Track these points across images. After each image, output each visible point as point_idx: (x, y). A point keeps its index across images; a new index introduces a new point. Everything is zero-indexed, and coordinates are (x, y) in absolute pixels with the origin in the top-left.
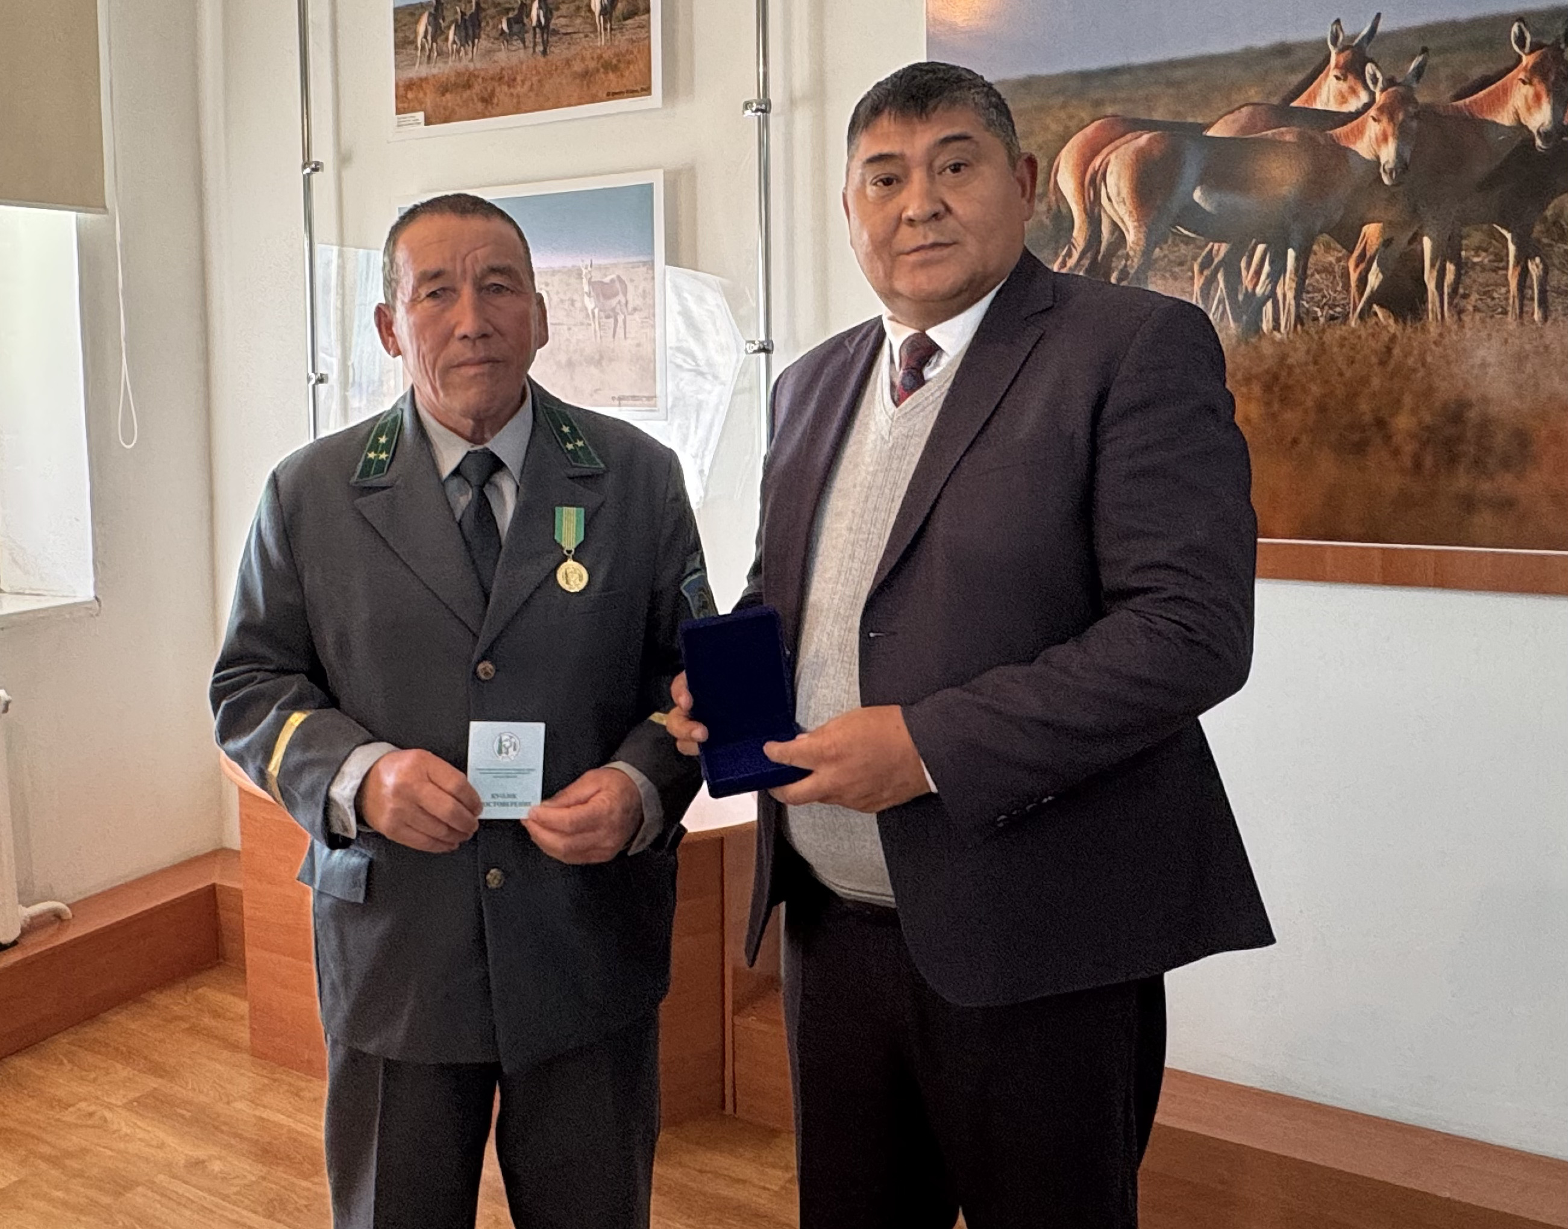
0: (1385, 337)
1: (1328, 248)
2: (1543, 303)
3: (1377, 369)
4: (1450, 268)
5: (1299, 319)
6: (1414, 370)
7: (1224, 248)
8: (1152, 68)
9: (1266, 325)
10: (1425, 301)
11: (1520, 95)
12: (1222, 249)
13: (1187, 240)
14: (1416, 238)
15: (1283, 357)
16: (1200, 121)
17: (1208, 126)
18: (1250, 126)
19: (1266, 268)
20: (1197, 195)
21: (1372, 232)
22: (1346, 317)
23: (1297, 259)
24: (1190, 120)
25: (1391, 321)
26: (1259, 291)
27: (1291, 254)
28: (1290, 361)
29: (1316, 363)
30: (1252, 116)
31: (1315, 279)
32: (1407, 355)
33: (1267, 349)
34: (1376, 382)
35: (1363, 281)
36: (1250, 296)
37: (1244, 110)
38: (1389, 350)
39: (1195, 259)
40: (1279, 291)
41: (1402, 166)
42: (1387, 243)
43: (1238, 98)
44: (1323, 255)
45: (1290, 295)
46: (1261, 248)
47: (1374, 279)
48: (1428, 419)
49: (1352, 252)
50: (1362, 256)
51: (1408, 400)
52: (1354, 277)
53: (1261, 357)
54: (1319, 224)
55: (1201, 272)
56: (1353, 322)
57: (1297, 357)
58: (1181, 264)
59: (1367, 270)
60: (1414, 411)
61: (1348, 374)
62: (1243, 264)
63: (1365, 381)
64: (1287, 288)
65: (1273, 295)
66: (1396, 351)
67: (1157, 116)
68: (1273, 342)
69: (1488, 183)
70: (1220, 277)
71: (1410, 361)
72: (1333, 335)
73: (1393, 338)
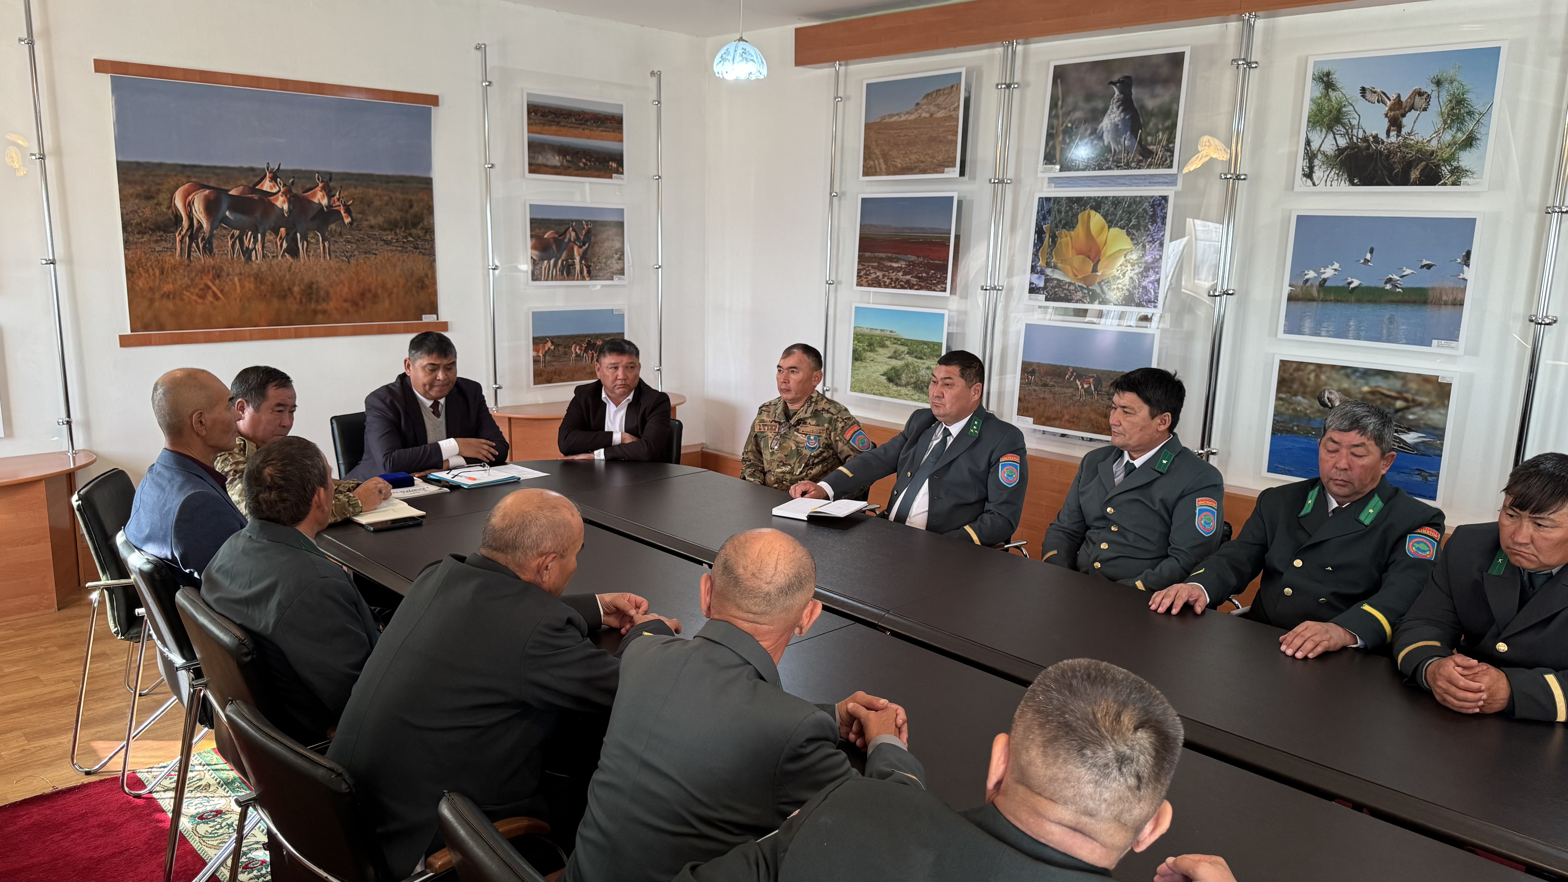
0: (289, 263)
1: (271, 235)
2: (329, 254)
3: (288, 273)
4: (305, 243)
5: (263, 256)
6: (298, 273)
7: (238, 232)
8: (208, 167)
9: (253, 258)
10: (299, 253)
11: (320, 194)
12: (237, 233)
13: (225, 228)
14: (295, 234)
15: (260, 269)
16: (226, 188)
17: (230, 191)
18: (243, 192)
19: (252, 239)
20: (227, 213)
21: (283, 230)
22: (277, 256)
23: (262, 237)
24: (223, 187)
25: (291, 259)
26: (250, 247)
27: (259, 235)
28: (262, 270)
29: (270, 270)
30: (244, 189)
31: (267, 244)
32: (296, 268)
33: (254, 266)
34: (288, 277)
35: (281, 245)
36: (248, 248)
37: (241, 187)
38: (290, 267)
39: (228, 234)
40: (257, 247)
41: (290, 211)
42: (287, 234)
43: (239, 183)
44: (270, 236)
45: (260, 249)
46: (250, 233)
47: (285, 245)
48: (303, 287)
49: (277, 236)
50: (281, 237)
51: (297, 282)
52: (279, 244)
53: (253, 269)
54: (267, 227)
55: (231, 239)
56: (280, 258)
57: (264, 269)
58: (224, 236)
59: (283, 242)
60: (299, 285)
61: (279, 274)
62: (245, 237)
63: (284, 276)
64: (259, 246)
65: (255, 248)
66: (293, 267)
67: (212, 184)
68: (256, 264)
69: (313, 219)
70: (237, 241)
71: (297, 270)
72: (274, 262)
73: (292, 263)
